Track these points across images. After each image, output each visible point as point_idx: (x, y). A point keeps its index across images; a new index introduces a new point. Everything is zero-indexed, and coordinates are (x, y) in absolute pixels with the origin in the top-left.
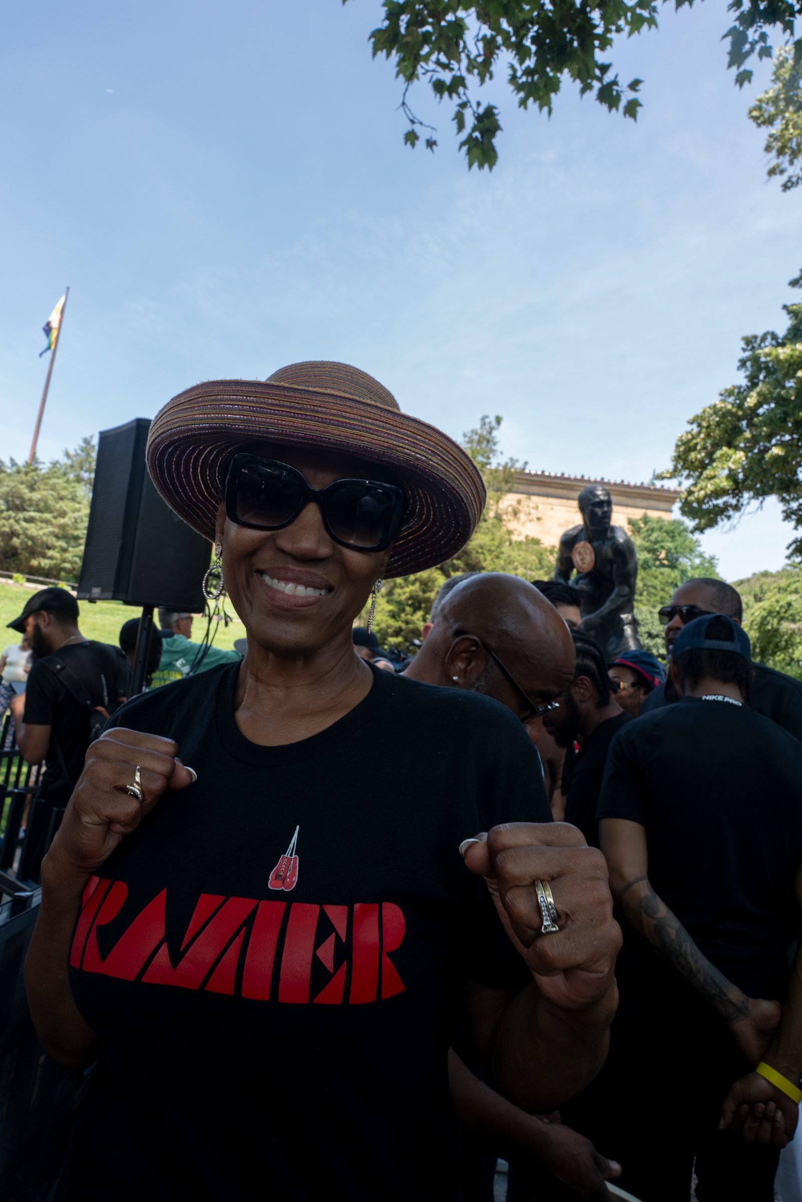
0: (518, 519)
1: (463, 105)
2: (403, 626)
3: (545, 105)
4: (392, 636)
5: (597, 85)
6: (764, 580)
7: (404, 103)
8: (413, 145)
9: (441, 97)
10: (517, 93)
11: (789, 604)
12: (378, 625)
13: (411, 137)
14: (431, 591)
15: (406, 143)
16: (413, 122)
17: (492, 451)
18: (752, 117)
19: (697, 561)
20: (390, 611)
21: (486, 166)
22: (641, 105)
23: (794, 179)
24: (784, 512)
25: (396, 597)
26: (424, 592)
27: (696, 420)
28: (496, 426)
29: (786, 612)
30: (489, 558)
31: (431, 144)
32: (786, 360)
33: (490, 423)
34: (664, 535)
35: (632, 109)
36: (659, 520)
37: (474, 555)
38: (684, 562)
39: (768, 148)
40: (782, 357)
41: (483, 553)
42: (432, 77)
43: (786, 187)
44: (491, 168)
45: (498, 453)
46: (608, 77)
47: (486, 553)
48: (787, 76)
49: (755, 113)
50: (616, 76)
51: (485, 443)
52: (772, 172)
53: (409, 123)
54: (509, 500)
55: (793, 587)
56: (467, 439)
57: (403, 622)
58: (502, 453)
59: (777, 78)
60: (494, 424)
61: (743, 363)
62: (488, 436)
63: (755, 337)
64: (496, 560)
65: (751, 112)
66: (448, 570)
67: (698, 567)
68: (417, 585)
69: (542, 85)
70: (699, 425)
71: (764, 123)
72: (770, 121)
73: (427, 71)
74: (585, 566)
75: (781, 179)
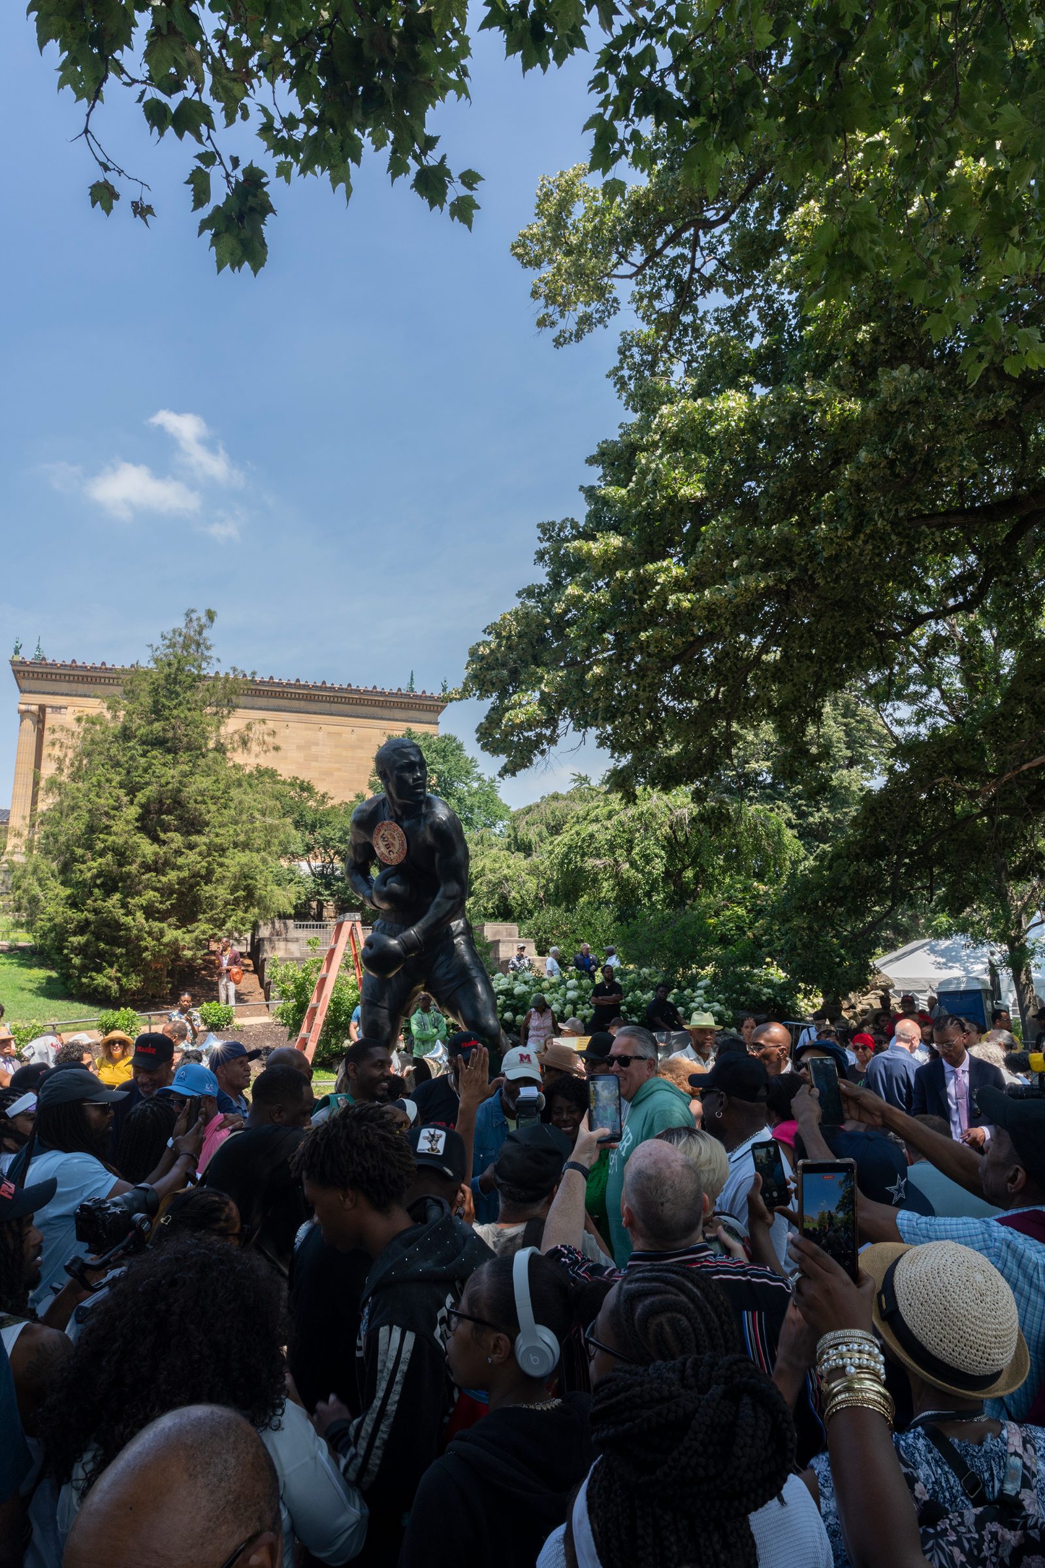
0: (249, 751)
1: (208, 158)
2: (91, 917)
3: (342, 180)
4: (75, 934)
5: (414, 167)
6: (554, 804)
7: (86, 131)
8: (108, 209)
9: (161, 134)
10: (275, 155)
11: (592, 836)
12: (50, 920)
13: (104, 195)
14: (130, 864)
15: (94, 204)
16: (106, 168)
17: (206, 659)
18: (516, 254)
19: (475, 785)
20: (69, 897)
21: (246, 265)
22: (478, 207)
23: (567, 335)
24: (597, 737)
25: (76, 877)
26: (121, 865)
27: (493, 629)
28: (208, 623)
29: (588, 846)
30: (213, 808)
31: (142, 210)
32: (601, 557)
33: (199, 619)
34: (434, 755)
35: (464, 210)
36: (426, 736)
37: (192, 805)
38: (461, 788)
39: (535, 294)
40: (595, 552)
41: (204, 802)
42: (143, 92)
43: (558, 342)
44: (255, 270)
45: (214, 661)
46: (432, 159)
47: (209, 801)
48: (552, 211)
49: (520, 250)
50: (444, 157)
51: (193, 647)
52: (541, 323)
53: (100, 169)
54: (234, 724)
55: (592, 815)
56: (167, 642)
57: (89, 911)
58: (219, 660)
59: (540, 213)
60: (204, 620)
61: (541, 555)
62: (197, 637)
63: (553, 524)
64: (223, 811)
65: (513, 248)
66: (156, 831)
67: (476, 793)
68: (109, 856)
69: (334, 145)
70: (498, 636)
71: (530, 263)
72: (537, 263)
73: (134, 81)
74: (392, 856)
75: (552, 333)
